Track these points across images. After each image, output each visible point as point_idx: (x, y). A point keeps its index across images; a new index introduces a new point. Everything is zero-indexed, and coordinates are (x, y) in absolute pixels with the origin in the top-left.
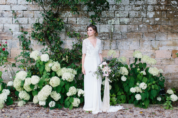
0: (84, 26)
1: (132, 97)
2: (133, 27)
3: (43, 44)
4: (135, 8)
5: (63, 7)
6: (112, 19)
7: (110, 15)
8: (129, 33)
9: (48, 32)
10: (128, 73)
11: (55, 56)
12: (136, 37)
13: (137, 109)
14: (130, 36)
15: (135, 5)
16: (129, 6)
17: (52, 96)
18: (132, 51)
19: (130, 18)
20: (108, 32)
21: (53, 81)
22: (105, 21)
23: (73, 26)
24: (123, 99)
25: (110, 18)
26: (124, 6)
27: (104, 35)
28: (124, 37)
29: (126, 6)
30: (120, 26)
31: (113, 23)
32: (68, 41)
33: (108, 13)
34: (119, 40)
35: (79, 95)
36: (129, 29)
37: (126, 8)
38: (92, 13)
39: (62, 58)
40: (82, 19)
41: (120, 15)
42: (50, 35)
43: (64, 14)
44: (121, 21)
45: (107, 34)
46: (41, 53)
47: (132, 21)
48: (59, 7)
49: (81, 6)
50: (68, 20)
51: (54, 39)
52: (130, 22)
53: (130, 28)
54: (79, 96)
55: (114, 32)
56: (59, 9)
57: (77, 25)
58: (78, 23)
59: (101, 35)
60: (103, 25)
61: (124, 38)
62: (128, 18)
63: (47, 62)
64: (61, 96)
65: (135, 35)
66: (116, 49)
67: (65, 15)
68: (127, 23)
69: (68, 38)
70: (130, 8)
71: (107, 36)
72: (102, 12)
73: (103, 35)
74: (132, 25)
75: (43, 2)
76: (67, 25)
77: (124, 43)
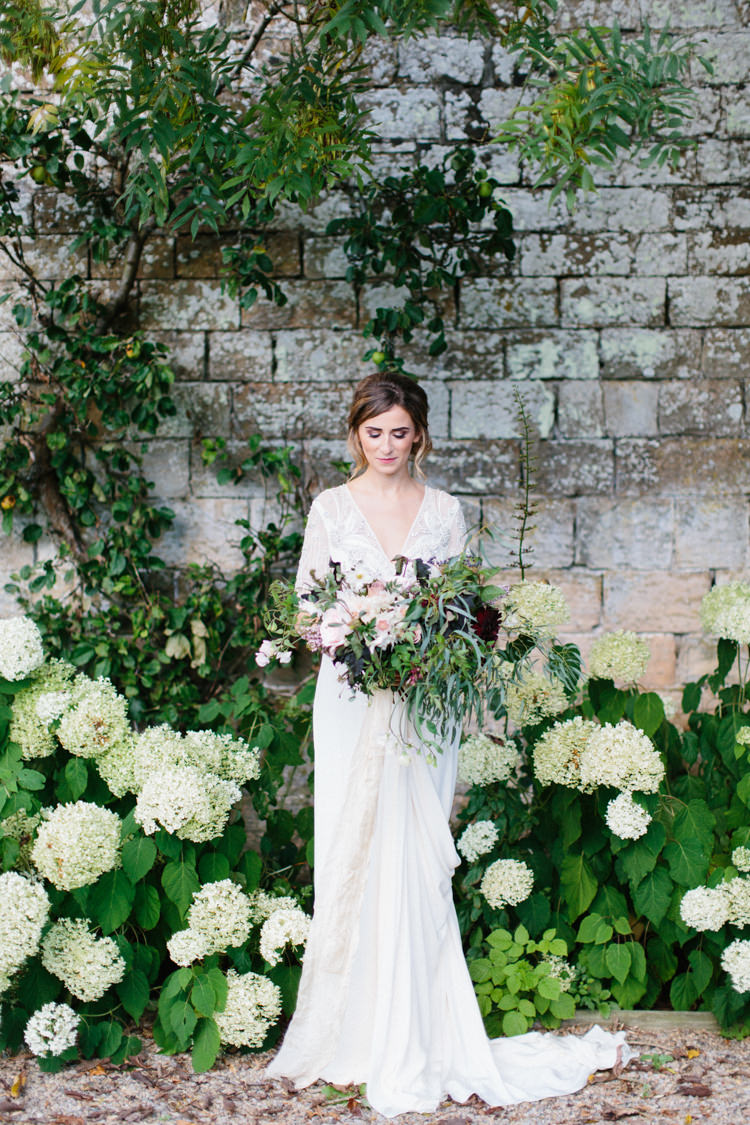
0: (333, 396)
1: (696, 957)
2: (704, 397)
3: (20, 529)
4: (712, 250)
5: (175, 251)
6: (540, 337)
7: (527, 305)
8: (671, 447)
9: (57, 444)
10: (661, 777)
11: (114, 620)
12: (728, 472)
13: (734, 1064)
14: (678, 469)
15: (717, 230)
16: (669, 239)
17: (52, 965)
18: (695, 580)
19: (680, 332)
20: (513, 440)
21: (64, 838)
22: (488, 352)
23: (251, 398)
24: (621, 977)
25: (527, 332)
26: (633, 240)
27: (485, 463)
28: (635, 476)
29: (645, 238)
30: (600, 393)
31: (548, 370)
32: (210, 504)
33: (511, 293)
34: (594, 499)
35: (270, 955)
36: (668, 412)
37: (643, 257)
38: (391, 298)
39: (166, 638)
40: (313, 339)
41: (598, 310)
42: (71, 462)
43: (182, 306)
44: (608, 356)
45: (502, 453)
46: (13, 598)
47: (689, 353)
48: (139, 252)
49: (310, 241)
50: (207, 349)
51: (106, 493)
52: (680, 360)
53: (679, 408)
54: (273, 964)
55: (554, 438)
56: (147, 270)
57: (282, 387)
58: (283, 374)
59: (460, 460)
60: (474, 385)
61: (631, 481)
62: (662, 329)
63: (29, 682)
64: (122, 962)
65: (715, 457)
66: (574, 564)
67: (191, 312)
68: (657, 368)
69: (211, 484)
70: (675, 254)
71: (507, 466)
72: (463, 291)
73: (475, 464)
74: (695, 386)
75: (19, 219)
76: (208, 390)
77: (635, 520)
